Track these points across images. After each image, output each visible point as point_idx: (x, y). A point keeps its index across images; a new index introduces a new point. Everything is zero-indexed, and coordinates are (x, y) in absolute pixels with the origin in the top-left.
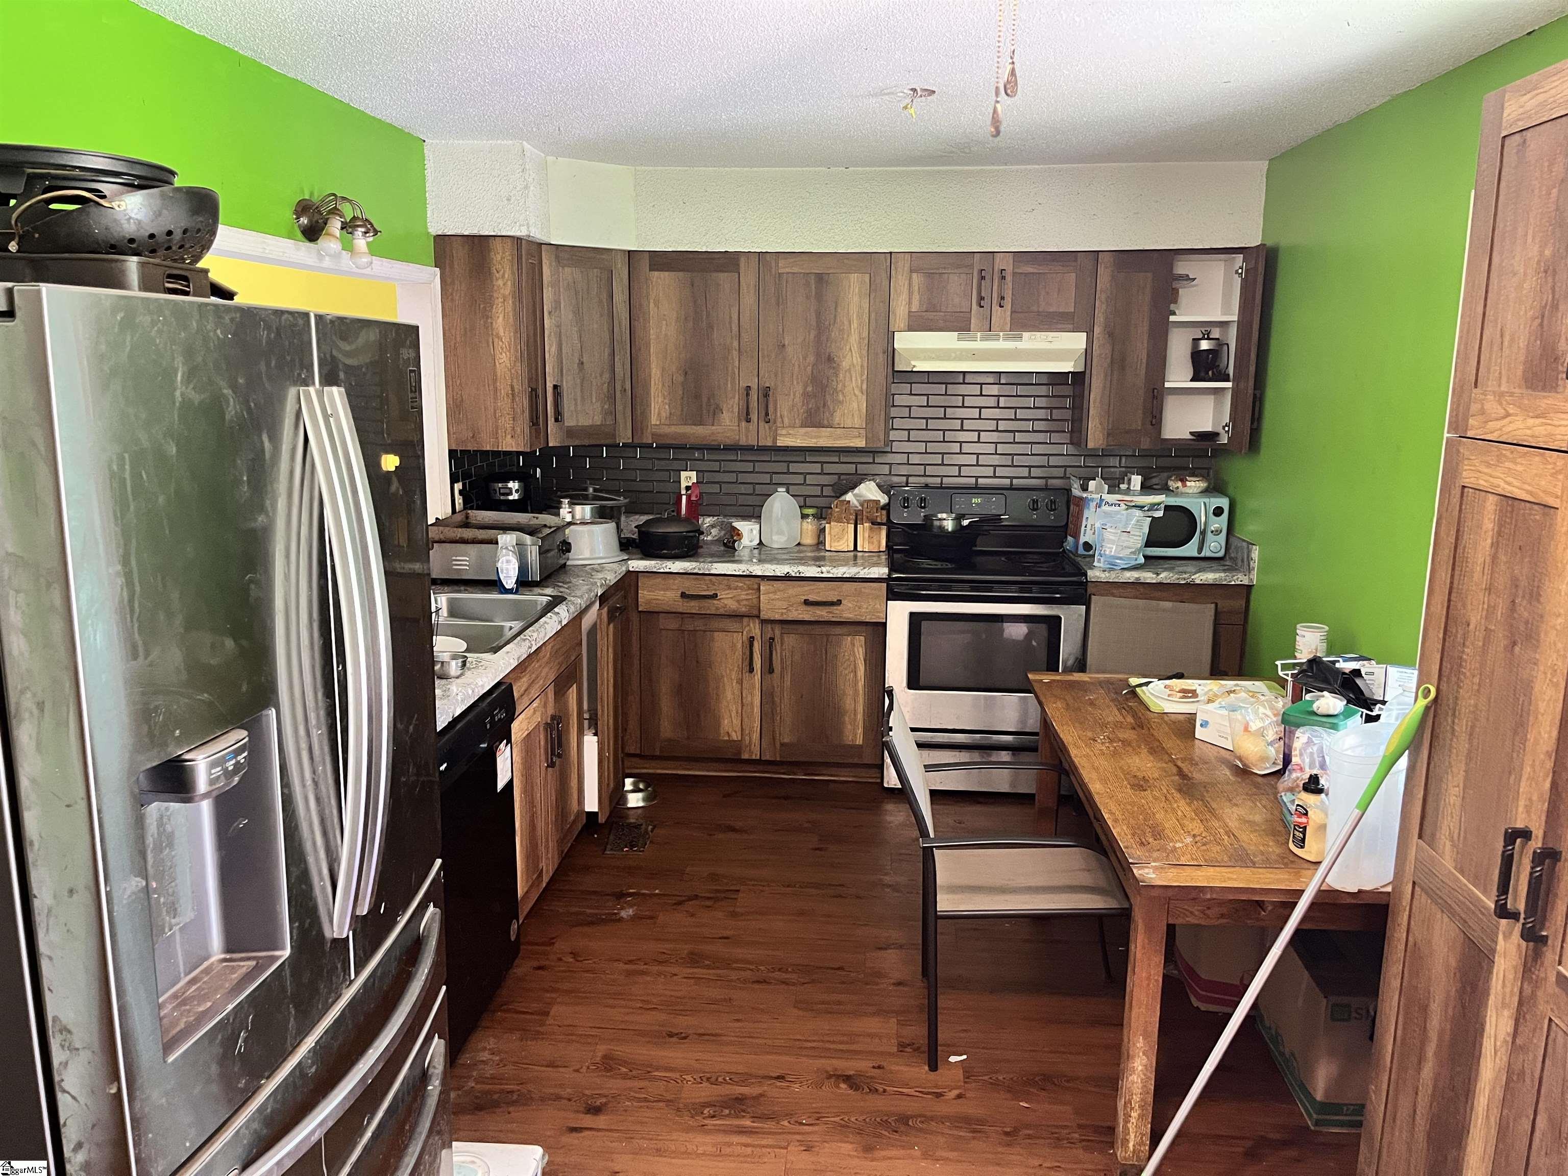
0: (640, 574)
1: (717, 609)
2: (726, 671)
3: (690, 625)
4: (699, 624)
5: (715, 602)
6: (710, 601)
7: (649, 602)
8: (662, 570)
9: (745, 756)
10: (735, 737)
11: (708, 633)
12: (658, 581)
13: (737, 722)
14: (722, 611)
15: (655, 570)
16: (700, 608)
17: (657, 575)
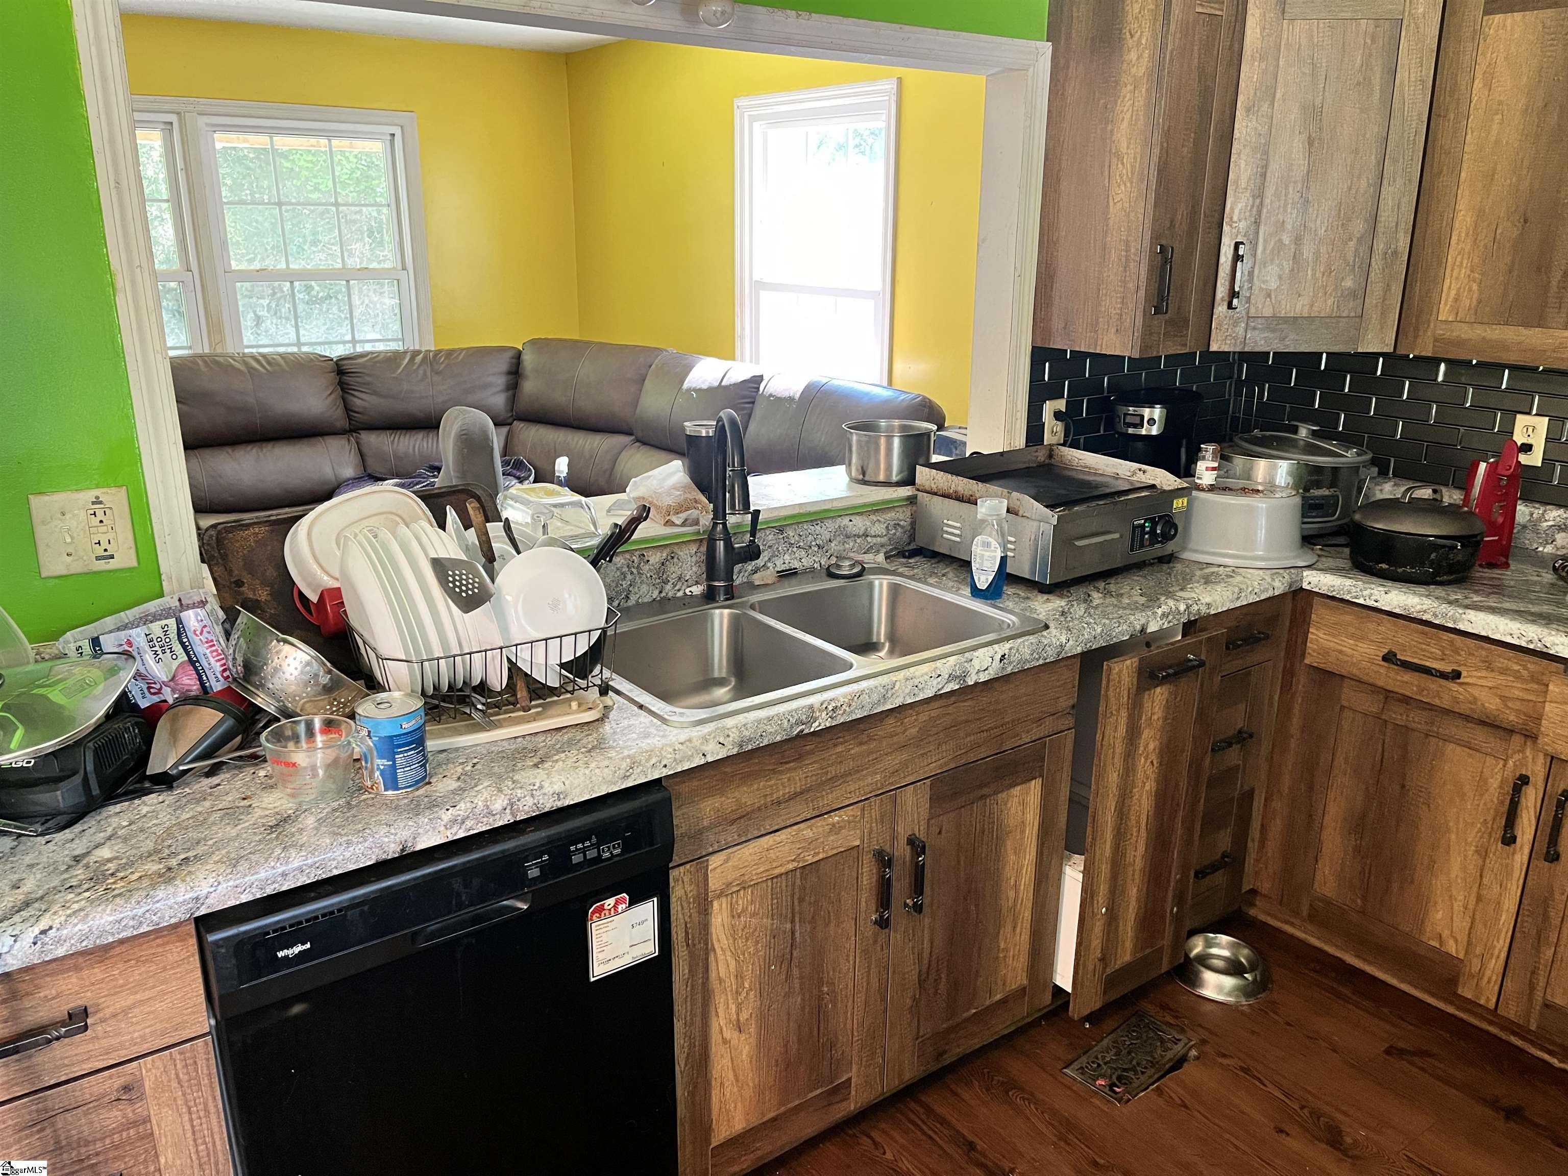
0: (1316, 599)
1: (1456, 701)
2: (1457, 823)
3: (1398, 715)
4: (1417, 719)
5: (1453, 686)
6: (1443, 682)
7: (1326, 652)
8: (1361, 601)
9: (1466, 992)
10: (1452, 948)
11: (1433, 740)
12: (1348, 618)
13: (1461, 924)
14: (1464, 708)
15: (1348, 597)
16: (1421, 690)
17: (1348, 608)
